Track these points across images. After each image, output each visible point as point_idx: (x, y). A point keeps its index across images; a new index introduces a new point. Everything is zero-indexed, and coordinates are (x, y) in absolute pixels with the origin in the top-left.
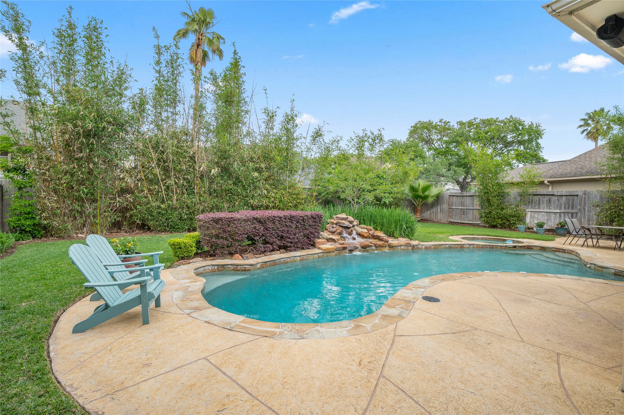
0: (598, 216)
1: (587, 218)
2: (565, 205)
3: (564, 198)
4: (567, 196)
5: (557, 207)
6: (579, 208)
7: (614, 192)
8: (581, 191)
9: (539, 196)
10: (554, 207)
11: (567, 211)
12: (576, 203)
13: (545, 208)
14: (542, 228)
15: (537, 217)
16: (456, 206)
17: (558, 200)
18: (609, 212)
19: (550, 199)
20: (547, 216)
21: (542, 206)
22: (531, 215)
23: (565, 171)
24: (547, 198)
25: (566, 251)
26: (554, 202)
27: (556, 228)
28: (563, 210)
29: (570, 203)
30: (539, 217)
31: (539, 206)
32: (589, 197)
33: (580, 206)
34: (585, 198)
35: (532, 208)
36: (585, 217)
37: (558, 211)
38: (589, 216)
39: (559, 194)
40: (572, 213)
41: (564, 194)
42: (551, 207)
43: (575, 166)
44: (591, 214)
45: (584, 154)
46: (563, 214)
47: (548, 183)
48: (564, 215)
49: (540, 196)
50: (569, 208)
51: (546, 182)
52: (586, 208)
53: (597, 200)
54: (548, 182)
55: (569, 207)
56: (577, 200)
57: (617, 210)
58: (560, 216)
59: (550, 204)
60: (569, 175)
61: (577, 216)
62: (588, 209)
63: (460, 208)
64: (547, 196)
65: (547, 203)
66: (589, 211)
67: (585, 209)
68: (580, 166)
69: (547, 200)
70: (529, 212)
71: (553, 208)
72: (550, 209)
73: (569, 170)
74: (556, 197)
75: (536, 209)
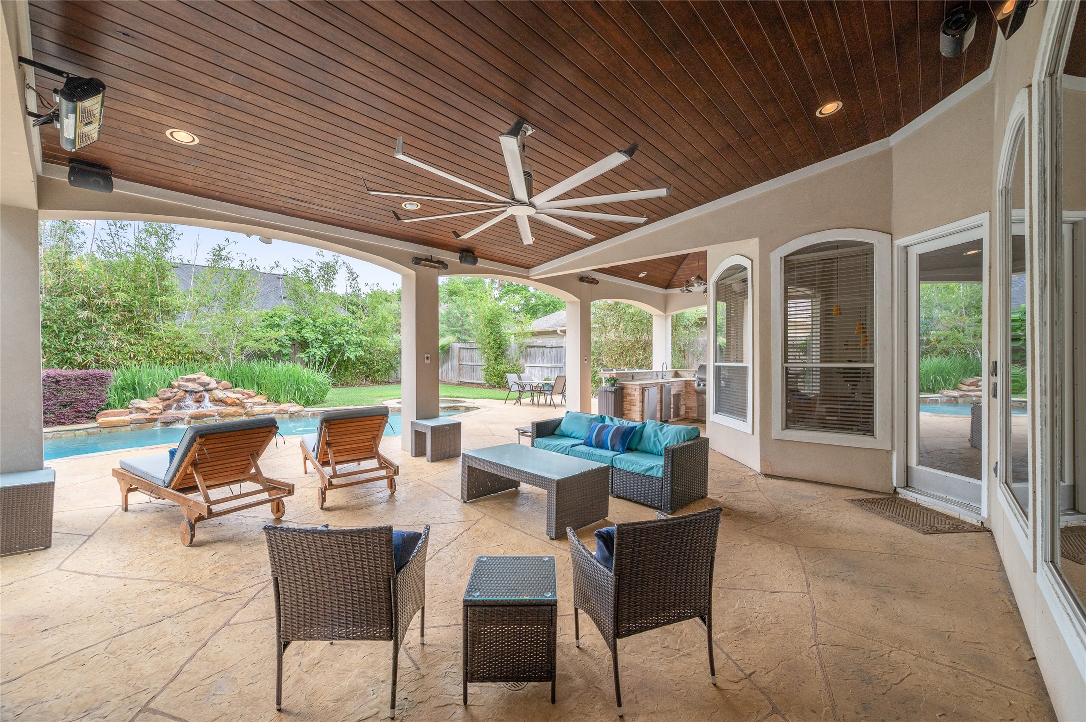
4: (555, 347)
9: (535, 348)
13: (540, 362)
15: (534, 373)
16: (466, 361)
19: (543, 351)
22: (529, 371)
35: (530, 362)
51: (558, 331)
59: (543, 358)
63: (470, 363)
70: (528, 368)
75: (533, 363)
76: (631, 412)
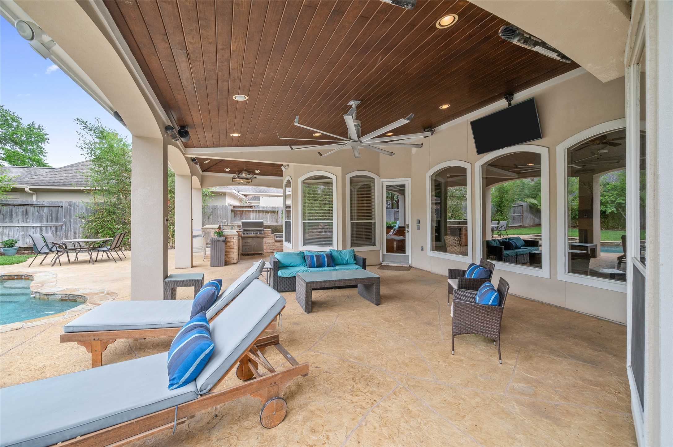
0: (84, 228)
1: (72, 230)
2: (47, 217)
3: (46, 209)
4: (49, 206)
5: (37, 220)
6: (64, 220)
7: (98, 204)
8: (66, 202)
9: (10, 207)
10: (33, 220)
11: (49, 224)
12: (61, 215)
13: (20, 221)
14: (12, 246)
15: (7, 233)
17: (38, 211)
18: (94, 224)
19: (26, 210)
20: (23, 231)
21: (15, 219)
23: (54, 180)
24: (23, 209)
25: (23, 277)
26: (33, 214)
28: (45, 223)
29: (54, 215)
30: (10, 234)
31: (11, 219)
32: (74, 208)
33: (65, 218)
34: (70, 209)
38: (75, 228)
39: (40, 204)
40: (56, 227)
41: (45, 205)
42: (28, 220)
43: (65, 175)
44: (77, 227)
45: (77, 164)
46: (45, 228)
47: (30, 192)
48: (46, 229)
49: (13, 207)
50: (52, 221)
51: (27, 189)
52: (72, 220)
53: (83, 212)
54: (30, 189)
55: (52, 219)
56: (62, 212)
57: (101, 222)
59: (27, 217)
61: (62, 229)
62: (74, 221)
64: (22, 207)
65: (23, 215)
66: (76, 223)
67: (70, 222)
68: (70, 175)
69: (23, 211)
71: (31, 221)
72: (27, 222)
73: (58, 178)
74: (36, 208)
75: (6, 222)
76: (230, 253)
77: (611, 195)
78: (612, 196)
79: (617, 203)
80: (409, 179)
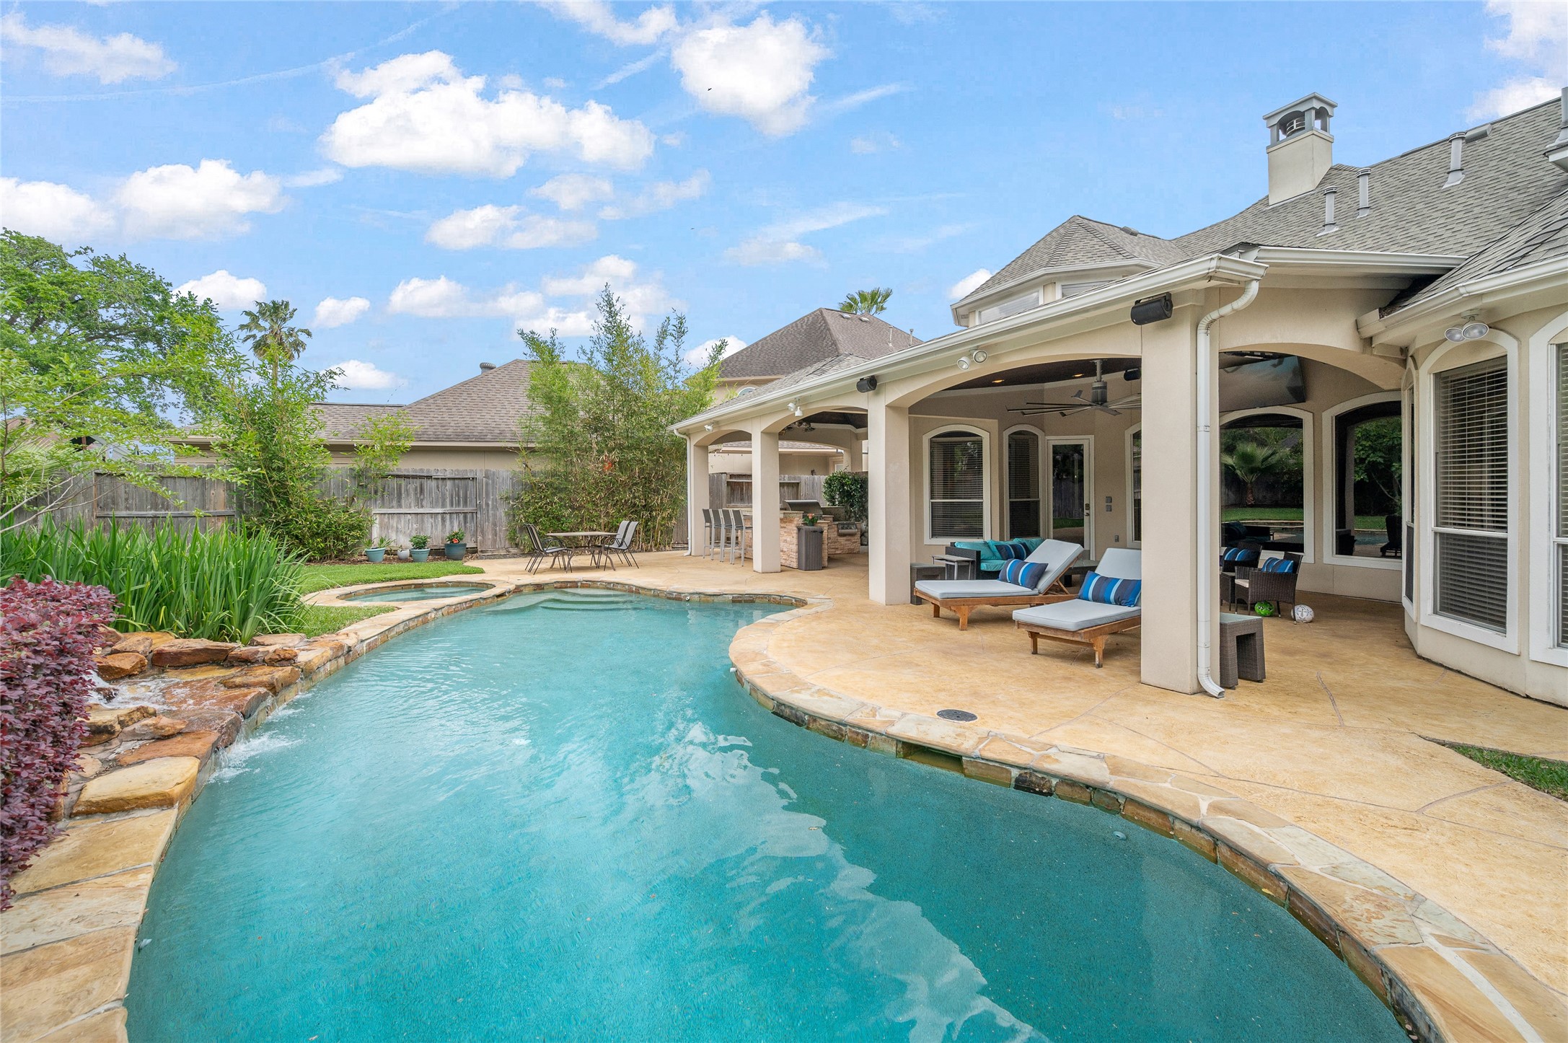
0: (510, 516)
1: (491, 520)
2: (452, 498)
3: (449, 483)
4: (454, 479)
5: (437, 502)
6: (477, 502)
7: (533, 474)
8: (480, 470)
9: (399, 479)
10: (431, 503)
11: (455, 509)
12: (472, 493)
13: (412, 505)
14: (423, 548)
15: (395, 525)
16: (127, 509)
17: (437, 487)
19: (421, 485)
20: (417, 522)
21: (405, 502)
22: (381, 524)
24: (416, 483)
26: (431, 492)
27: (447, 546)
28: (448, 509)
29: (461, 494)
30: (399, 527)
31: (399, 501)
32: (494, 482)
33: (479, 499)
34: (487, 484)
35: (383, 506)
36: (488, 520)
37: (440, 510)
38: (495, 516)
39: (440, 475)
40: (465, 514)
41: (448, 476)
42: (424, 503)
44: (499, 513)
46: (448, 516)
48: (451, 518)
49: (402, 479)
50: (459, 504)
52: (490, 503)
53: (507, 488)
55: (459, 501)
56: (472, 488)
58: (443, 520)
59: (422, 497)
60: (425, 437)
61: (473, 517)
62: (493, 504)
63: (152, 513)
64: (415, 480)
65: (416, 494)
66: (495, 508)
67: (487, 505)
69: (416, 488)
70: (378, 516)
71: (428, 505)
72: (422, 507)
74: (434, 481)
75: (393, 507)
77: (1361, 448)
78: (1362, 450)
79: (1369, 462)
80: (1092, 437)
